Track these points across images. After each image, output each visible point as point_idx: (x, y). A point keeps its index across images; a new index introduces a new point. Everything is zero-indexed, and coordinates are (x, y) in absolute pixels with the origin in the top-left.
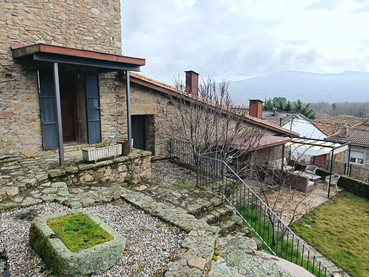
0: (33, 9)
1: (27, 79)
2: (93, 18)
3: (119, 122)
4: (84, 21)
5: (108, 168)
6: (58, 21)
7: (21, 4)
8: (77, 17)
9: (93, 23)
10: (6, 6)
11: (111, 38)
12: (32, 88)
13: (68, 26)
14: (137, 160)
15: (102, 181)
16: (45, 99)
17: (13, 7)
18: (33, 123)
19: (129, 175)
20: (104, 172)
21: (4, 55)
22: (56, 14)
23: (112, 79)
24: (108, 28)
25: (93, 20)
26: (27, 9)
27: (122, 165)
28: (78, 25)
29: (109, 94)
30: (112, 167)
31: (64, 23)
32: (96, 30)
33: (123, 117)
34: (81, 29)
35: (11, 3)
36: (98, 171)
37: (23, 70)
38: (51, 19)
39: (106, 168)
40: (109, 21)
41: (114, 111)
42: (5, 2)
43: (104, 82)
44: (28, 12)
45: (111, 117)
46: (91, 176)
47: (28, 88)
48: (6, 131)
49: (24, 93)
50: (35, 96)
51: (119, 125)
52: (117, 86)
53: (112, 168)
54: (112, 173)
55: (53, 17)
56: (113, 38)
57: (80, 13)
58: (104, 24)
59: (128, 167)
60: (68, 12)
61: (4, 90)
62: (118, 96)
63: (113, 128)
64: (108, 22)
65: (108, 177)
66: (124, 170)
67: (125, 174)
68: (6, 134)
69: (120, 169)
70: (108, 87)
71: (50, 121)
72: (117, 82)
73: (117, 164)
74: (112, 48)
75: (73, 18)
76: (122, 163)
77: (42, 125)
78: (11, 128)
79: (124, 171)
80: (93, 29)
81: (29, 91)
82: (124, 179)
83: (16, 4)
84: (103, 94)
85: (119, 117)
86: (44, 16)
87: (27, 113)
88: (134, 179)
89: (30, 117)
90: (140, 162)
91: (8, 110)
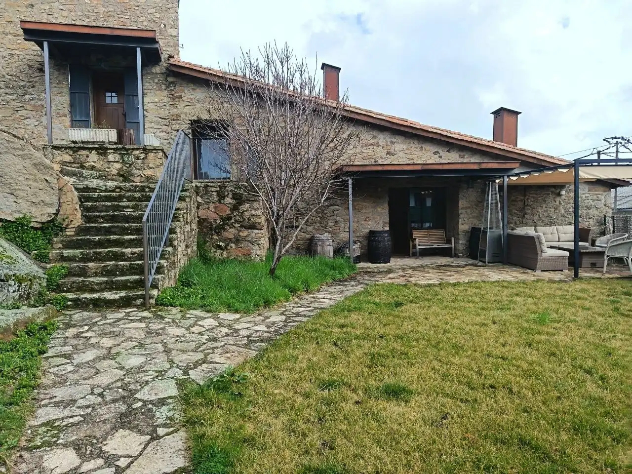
0: (67, 6)
1: (59, 74)
2: (138, 6)
3: (174, 127)
4: (125, 11)
5: (93, 152)
6: (95, 14)
7: (57, 3)
8: (116, 8)
9: (138, 12)
10: (43, 7)
11: (162, 26)
12: (64, 83)
13: (106, 18)
14: (138, 152)
15: (85, 166)
16: (77, 94)
17: (48, 7)
18: (63, 118)
19: (125, 168)
20: (88, 157)
21: (39, 52)
22: (91, 8)
23: (162, 73)
24: (158, 15)
25: (137, 8)
26: (61, 7)
27: (113, 153)
28: (118, 16)
29: (158, 92)
30: (98, 152)
31: (102, 16)
32: (141, 19)
33: (179, 122)
34: (122, 19)
35: (47, 4)
36: (79, 153)
37: (57, 66)
38: (87, 14)
39: (91, 153)
40: (160, 7)
41: (164, 113)
42: (42, 3)
43: (151, 78)
44: (63, 10)
45: (160, 120)
46: (70, 157)
47: (59, 82)
48: (37, 123)
49: (55, 87)
50: (66, 91)
51: (174, 132)
52: (171, 83)
53: (98, 154)
54: (99, 160)
55: (89, 11)
56: (165, 26)
57: (120, 3)
58: (152, 11)
59: (122, 158)
60: (107, 4)
61: (37, 84)
62: (172, 95)
63: (164, 134)
64: (158, 8)
65: (93, 164)
66: (117, 160)
67: (118, 166)
68: (37, 127)
69: (111, 157)
70: (157, 83)
71: (81, 117)
72: (171, 78)
73: (106, 150)
74: (163, 37)
75: (111, 9)
76: (112, 151)
77: (72, 121)
78: (42, 120)
79: (118, 162)
80: (137, 18)
81: (60, 86)
82: (117, 172)
83: (51, 4)
84: (149, 91)
85: (174, 122)
86: (79, 11)
87: (58, 108)
88: (133, 176)
89: (61, 112)
90: (143, 156)
91: (39, 103)
